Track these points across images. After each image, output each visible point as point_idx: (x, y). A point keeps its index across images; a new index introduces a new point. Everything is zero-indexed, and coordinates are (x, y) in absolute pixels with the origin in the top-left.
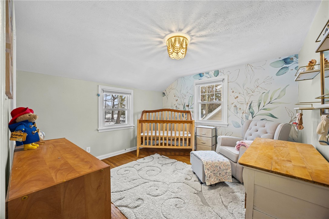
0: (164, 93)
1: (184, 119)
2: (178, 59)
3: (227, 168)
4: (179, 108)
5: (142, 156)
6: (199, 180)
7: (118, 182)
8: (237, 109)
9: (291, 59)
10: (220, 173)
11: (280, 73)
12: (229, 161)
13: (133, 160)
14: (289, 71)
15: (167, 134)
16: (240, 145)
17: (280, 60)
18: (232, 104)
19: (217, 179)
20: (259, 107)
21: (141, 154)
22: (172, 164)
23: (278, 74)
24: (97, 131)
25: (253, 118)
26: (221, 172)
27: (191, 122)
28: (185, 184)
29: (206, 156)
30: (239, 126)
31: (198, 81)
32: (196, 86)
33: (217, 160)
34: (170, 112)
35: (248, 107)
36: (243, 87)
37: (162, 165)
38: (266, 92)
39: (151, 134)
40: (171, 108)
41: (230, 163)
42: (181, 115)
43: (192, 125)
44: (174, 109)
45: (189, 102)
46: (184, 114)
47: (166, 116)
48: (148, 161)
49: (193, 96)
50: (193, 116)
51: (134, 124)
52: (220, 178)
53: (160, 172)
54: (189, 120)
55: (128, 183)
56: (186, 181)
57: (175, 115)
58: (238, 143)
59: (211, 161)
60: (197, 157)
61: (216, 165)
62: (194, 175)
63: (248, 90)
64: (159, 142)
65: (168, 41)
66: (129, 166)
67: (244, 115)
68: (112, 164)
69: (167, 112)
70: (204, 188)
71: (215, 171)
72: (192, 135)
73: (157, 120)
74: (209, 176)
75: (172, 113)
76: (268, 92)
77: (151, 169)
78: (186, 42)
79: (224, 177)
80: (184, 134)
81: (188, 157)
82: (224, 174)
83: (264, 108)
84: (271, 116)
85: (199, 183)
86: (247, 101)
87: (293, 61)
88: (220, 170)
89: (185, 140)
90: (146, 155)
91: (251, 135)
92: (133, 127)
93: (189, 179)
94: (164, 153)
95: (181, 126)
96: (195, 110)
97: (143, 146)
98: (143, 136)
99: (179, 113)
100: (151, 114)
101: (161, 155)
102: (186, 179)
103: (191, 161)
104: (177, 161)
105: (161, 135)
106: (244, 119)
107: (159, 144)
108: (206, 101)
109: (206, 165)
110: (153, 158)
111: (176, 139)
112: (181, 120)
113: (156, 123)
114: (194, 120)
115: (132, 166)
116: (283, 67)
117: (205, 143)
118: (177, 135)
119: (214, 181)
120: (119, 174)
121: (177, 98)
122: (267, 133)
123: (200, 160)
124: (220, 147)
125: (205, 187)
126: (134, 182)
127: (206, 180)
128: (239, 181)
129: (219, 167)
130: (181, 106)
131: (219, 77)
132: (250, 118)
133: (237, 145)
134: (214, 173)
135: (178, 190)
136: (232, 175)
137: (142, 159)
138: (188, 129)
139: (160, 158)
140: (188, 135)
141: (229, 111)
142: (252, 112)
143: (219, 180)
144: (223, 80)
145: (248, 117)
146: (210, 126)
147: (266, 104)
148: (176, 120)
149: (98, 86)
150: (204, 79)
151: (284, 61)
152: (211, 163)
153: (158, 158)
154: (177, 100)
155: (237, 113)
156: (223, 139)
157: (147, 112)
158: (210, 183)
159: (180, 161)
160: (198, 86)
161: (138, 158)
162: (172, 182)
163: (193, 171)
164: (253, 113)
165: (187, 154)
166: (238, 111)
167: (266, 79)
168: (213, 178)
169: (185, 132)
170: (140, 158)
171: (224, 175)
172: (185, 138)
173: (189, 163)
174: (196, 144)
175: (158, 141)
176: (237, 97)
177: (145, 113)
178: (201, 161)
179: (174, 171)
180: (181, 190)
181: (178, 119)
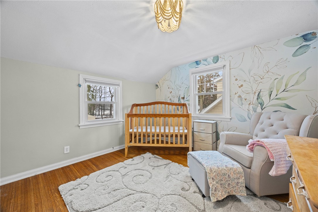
0: (157, 85)
1: (179, 113)
2: (171, 32)
3: (239, 176)
4: (173, 101)
5: (131, 155)
6: (200, 191)
7: (94, 195)
8: (241, 100)
9: (312, 35)
10: (229, 184)
11: (298, 53)
12: (240, 167)
13: (119, 161)
14: (311, 49)
15: (160, 130)
16: (255, 145)
17: (298, 38)
18: (236, 94)
19: (225, 192)
20: (270, 96)
21: (130, 153)
22: (165, 166)
23: (294, 55)
24: (78, 128)
25: (262, 110)
26: (230, 182)
27: (187, 116)
28: (181, 198)
29: (208, 158)
30: (245, 120)
31: (194, 70)
32: (193, 75)
33: (224, 166)
34: (163, 105)
35: (256, 97)
36: (250, 73)
37: (154, 167)
38: (279, 77)
39: (141, 130)
40: (165, 101)
41: (242, 170)
42: (176, 109)
43: (189, 120)
44: (168, 102)
45: (184, 94)
46: (180, 107)
47: (159, 109)
48: (137, 162)
49: (189, 87)
50: (189, 109)
51: (123, 119)
52: (229, 191)
53: (150, 178)
54: (185, 114)
55: (107, 195)
56: (183, 192)
57: (169, 108)
58: (250, 141)
59: (216, 167)
60: (197, 160)
61: (223, 172)
62: (193, 183)
63: (255, 76)
64: (151, 139)
65: (156, 4)
66: (114, 170)
67: (251, 106)
68: (94, 167)
69: (160, 105)
70: (208, 205)
71: (222, 180)
72: (188, 131)
73: (149, 113)
74: (214, 188)
75: (165, 106)
76: (282, 78)
77: (140, 174)
78: (180, 5)
79: (235, 189)
80: (179, 130)
81: (185, 156)
82: (235, 185)
83: (277, 97)
84: (286, 107)
85: (200, 196)
86: (254, 90)
87: (316, 37)
88: (229, 179)
89: (180, 137)
90: (136, 154)
91: (264, 131)
92: (122, 123)
93: (187, 189)
94: (156, 152)
95: (176, 121)
96: (192, 102)
97: (133, 144)
98: (132, 132)
99: (174, 106)
100: (142, 107)
101: (153, 154)
102: (183, 189)
103: (188, 164)
104: (171, 162)
105: (153, 131)
106: (251, 112)
107: (151, 142)
108: (204, 92)
109: (210, 172)
110: (144, 158)
111: (171, 136)
112: (176, 113)
113: (147, 117)
114: (191, 114)
115: (117, 170)
116: (302, 45)
117: (204, 140)
118: (172, 131)
119: (221, 195)
120: (99, 181)
121: (171, 90)
122: (287, 128)
123: (201, 165)
124: (224, 146)
125: (209, 202)
126: (114, 193)
127: (210, 194)
128: (253, 193)
129: (227, 175)
130: (176, 98)
131: (220, 64)
132: (259, 110)
133: (249, 144)
134: (221, 184)
135: (172, 207)
136: (246, 186)
137: (131, 159)
138: (184, 124)
139: (152, 158)
140: (184, 131)
141: (232, 102)
142: (260, 103)
143: (228, 192)
144: (224, 67)
145: (256, 109)
146: (209, 120)
147: (279, 92)
148: (170, 114)
149: (79, 75)
150: (201, 67)
151: (302, 38)
152: (217, 170)
153: (150, 158)
154: (171, 92)
155: (242, 104)
156: (227, 135)
157: (137, 105)
158: (217, 199)
159: (175, 162)
160: (194, 75)
161: (126, 158)
162: (165, 193)
163: (191, 177)
164: (263, 104)
165: (183, 153)
166: (243, 102)
167: (279, 62)
168: (221, 191)
169: (181, 128)
170: (129, 158)
171: (235, 187)
172: (180, 135)
173: (186, 166)
174: (194, 141)
175: (149, 138)
176: (242, 86)
177: (135, 106)
178: (203, 166)
179: (168, 177)
180: (177, 209)
181: (173, 113)
